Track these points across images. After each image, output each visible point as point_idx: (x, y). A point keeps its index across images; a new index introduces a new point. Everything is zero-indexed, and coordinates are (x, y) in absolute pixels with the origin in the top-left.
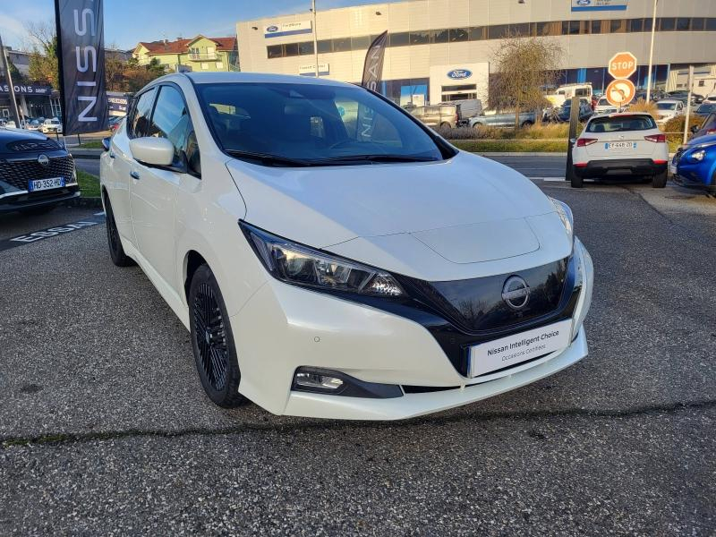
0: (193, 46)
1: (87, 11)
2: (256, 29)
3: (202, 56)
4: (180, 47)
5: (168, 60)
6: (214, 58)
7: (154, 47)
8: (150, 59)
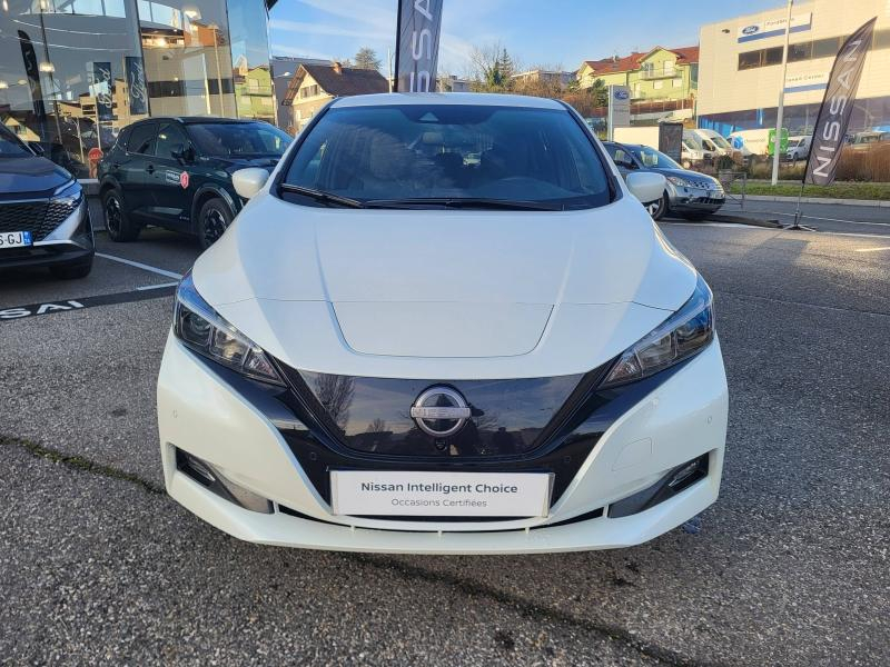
0: (647, 61)
1: (425, 32)
2: (727, 31)
3: (657, 73)
4: (631, 64)
5: (612, 80)
6: (671, 75)
7: (601, 67)
8: (594, 81)
